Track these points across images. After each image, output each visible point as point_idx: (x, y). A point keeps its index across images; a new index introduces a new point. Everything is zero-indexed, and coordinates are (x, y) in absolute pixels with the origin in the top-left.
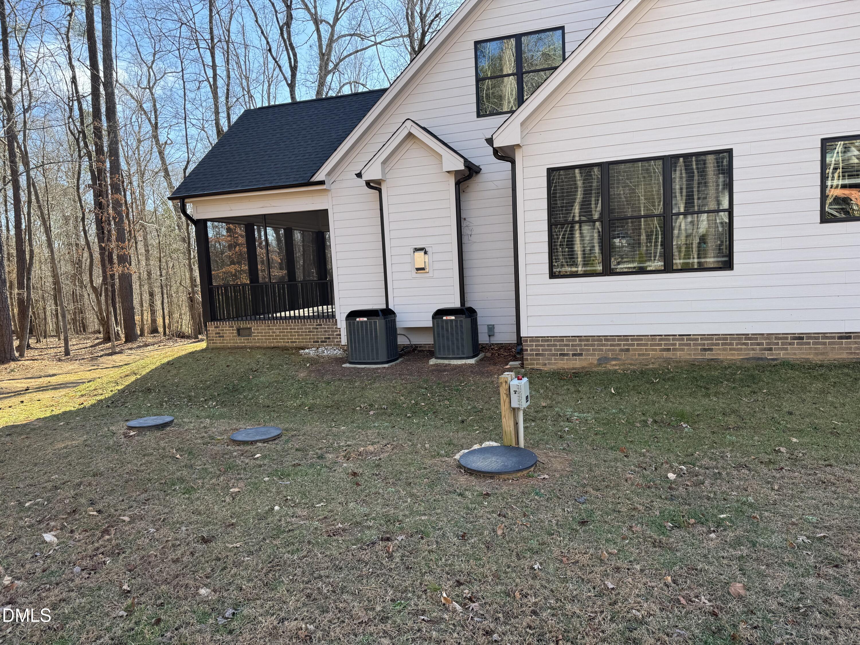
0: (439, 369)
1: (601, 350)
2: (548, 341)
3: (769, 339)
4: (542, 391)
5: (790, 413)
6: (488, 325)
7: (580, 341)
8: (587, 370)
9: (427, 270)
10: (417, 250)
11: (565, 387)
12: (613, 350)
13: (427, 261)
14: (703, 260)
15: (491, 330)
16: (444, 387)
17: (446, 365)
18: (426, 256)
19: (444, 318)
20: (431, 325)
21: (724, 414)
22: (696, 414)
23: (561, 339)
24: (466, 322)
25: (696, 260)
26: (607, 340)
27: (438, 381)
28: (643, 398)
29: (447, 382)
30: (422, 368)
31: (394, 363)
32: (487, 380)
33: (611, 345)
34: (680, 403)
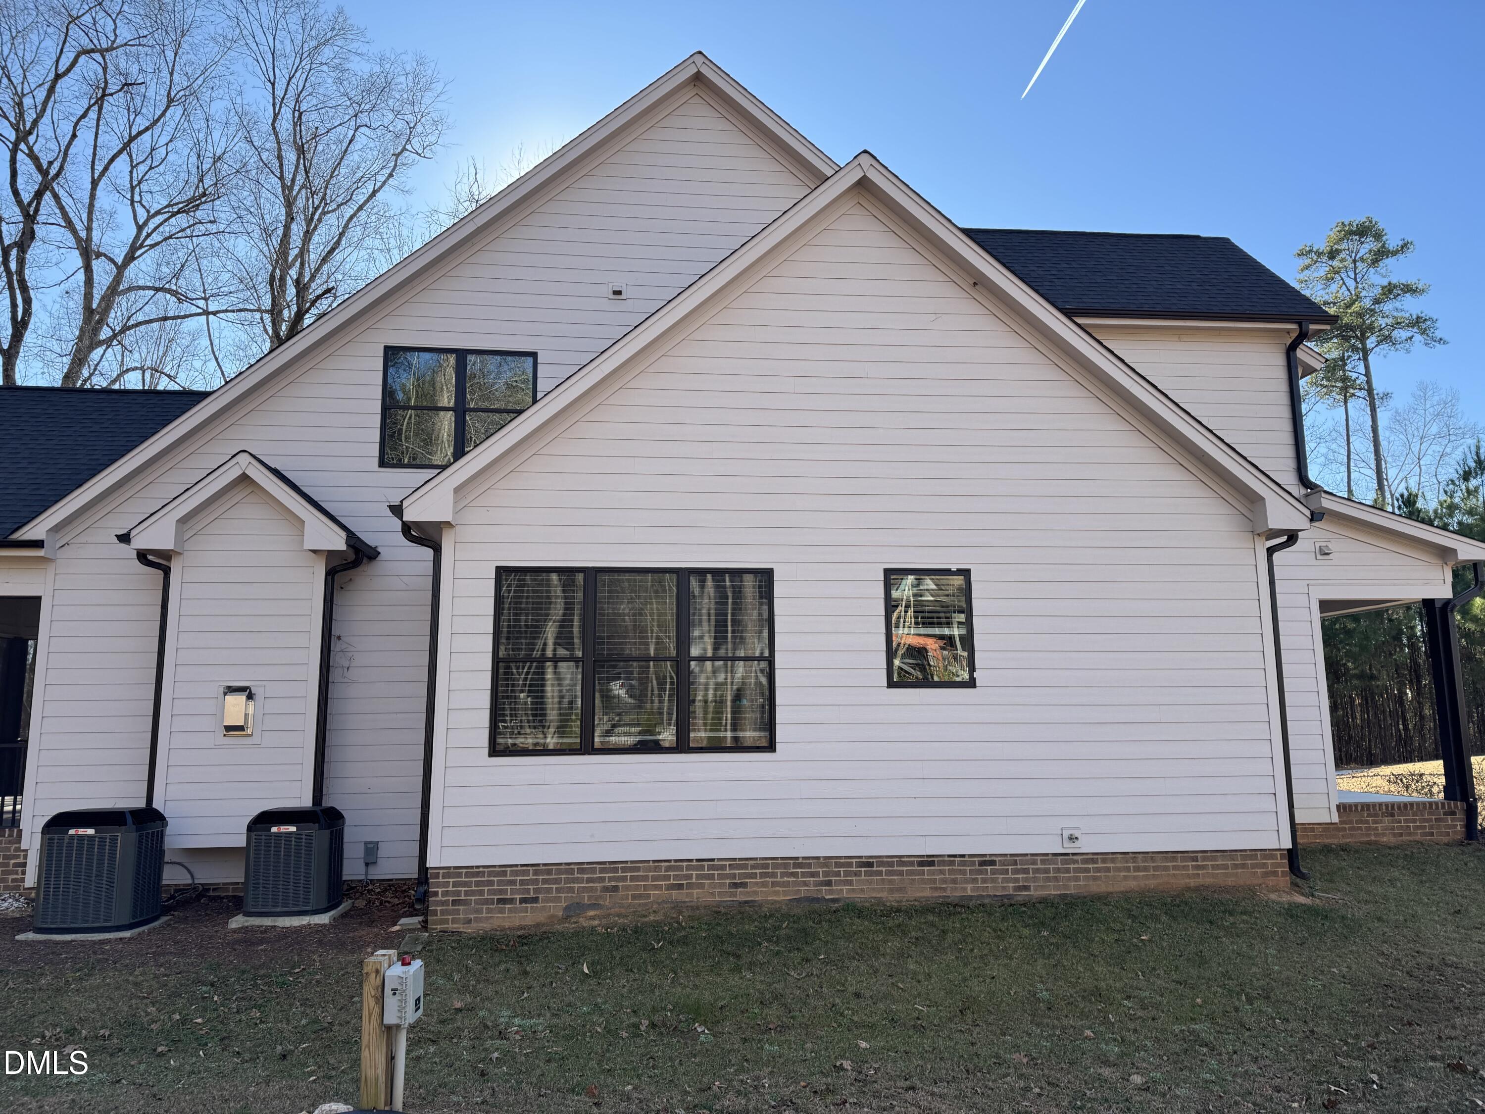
0: (249, 938)
1: (571, 890)
2: (477, 874)
3: (827, 866)
4: (457, 977)
5: (858, 995)
6: (366, 843)
7: (536, 873)
8: (544, 929)
9: (249, 732)
10: (232, 690)
11: (503, 967)
12: (592, 889)
13: (251, 711)
14: (741, 734)
15: (371, 852)
16: (255, 979)
17: (267, 929)
18: (251, 703)
19: (274, 829)
20: (243, 844)
21: (761, 1002)
22: (720, 1005)
23: (502, 870)
24: (320, 837)
25: (729, 734)
26: (582, 871)
27: (243, 967)
28: (634, 980)
29: (262, 966)
30: (211, 938)
31: (145, 928)
32: (349, 958)
33: (589, 880)
34: (696, 987)
